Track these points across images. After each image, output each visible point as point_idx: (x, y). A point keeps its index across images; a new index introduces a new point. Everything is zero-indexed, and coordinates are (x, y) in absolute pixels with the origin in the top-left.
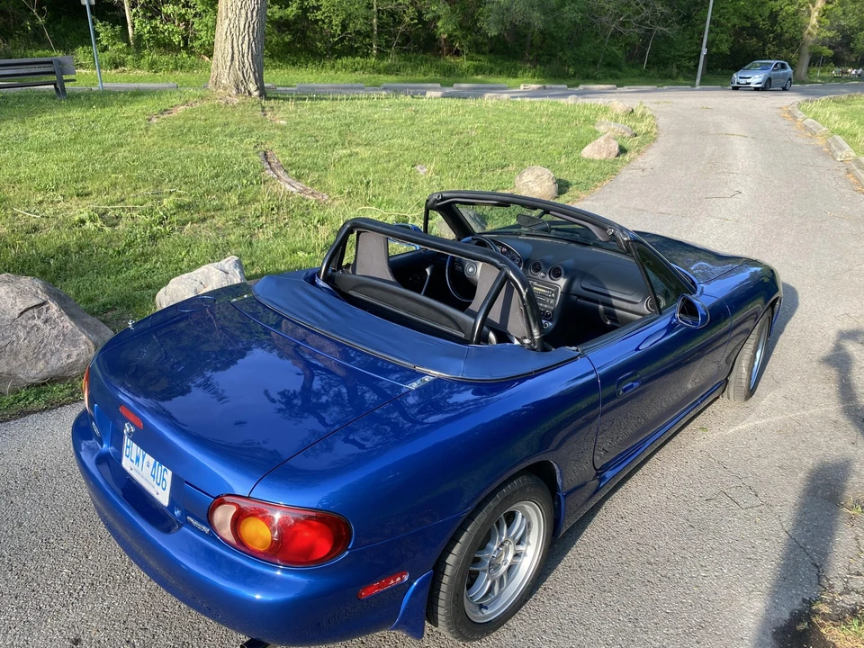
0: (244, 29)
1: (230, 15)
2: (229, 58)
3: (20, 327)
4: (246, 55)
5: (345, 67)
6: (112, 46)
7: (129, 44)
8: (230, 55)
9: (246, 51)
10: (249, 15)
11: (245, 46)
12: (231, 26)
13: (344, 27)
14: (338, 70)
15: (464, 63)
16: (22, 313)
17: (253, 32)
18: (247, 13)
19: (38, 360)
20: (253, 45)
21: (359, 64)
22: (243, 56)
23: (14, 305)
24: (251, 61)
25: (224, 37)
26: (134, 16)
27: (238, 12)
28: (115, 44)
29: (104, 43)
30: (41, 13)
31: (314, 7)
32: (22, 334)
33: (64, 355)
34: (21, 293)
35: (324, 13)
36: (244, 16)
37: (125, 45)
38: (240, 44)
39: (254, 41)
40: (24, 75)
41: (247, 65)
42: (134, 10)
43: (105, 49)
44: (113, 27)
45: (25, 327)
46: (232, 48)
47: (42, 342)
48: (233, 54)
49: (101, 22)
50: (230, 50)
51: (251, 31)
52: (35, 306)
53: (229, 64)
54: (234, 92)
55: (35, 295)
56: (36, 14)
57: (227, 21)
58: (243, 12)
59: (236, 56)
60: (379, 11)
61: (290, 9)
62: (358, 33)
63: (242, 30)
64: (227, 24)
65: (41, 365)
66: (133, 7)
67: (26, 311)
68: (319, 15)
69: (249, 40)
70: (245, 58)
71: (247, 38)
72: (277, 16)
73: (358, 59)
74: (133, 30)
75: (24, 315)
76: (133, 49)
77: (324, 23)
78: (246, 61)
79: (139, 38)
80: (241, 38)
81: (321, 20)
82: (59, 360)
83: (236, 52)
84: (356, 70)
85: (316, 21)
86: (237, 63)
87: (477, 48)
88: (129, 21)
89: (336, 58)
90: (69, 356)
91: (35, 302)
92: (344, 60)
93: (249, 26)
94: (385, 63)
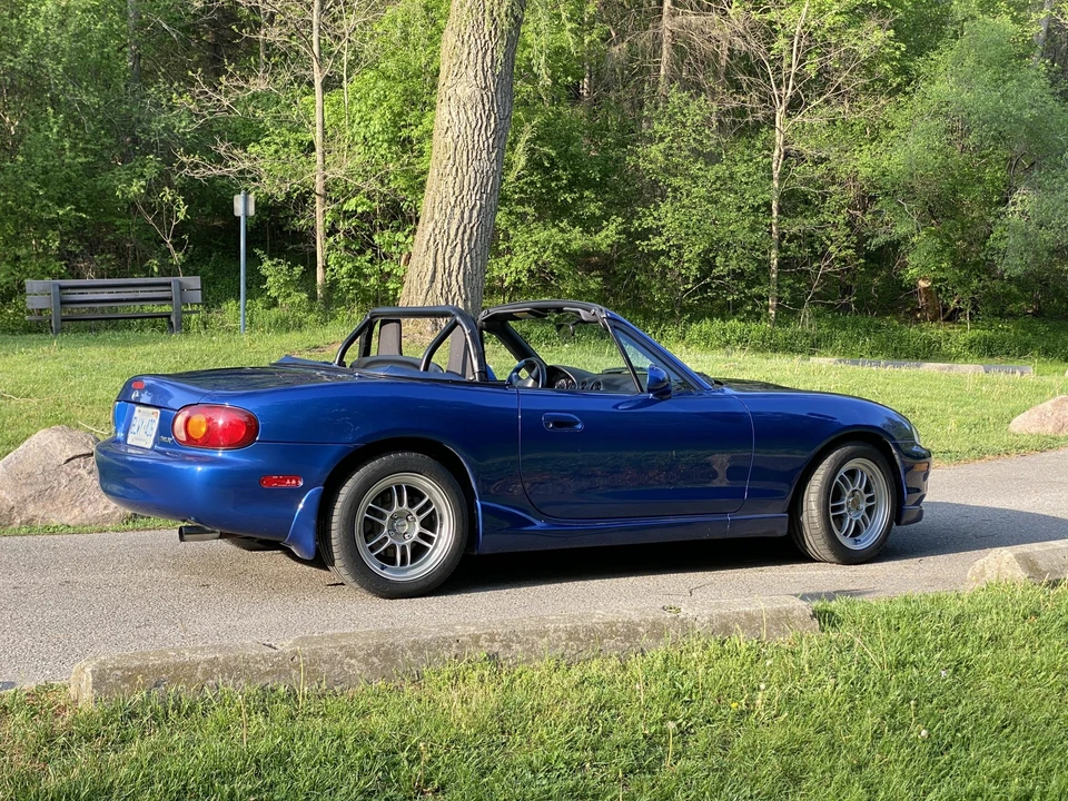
0: (456, 235)
1: (437, 216)
2: (428, 278)
3: (63, 474)
4: (454, 273)
5: (706, 337)
6: (285, 298)
7: (313, 297)
8: (430, 273)
9: (456, 268)
10: (466, 215)
11: (455, 261)
12: (437, 231)
13: (707, 264)
14: (692, 342)
15: (964, 333)
16: (68, 460)
17: (470, 240)
18: (463, 213)
19: (74, 506)
20: (468, 259)
21: (734, 332)
22: (450, 275)
23: (62, 451)
24: (461, 283)
25: (425, 247)
26: (329, 250)
27: (448, 211)
28: (289, 295)
29: (273, 292)
30: (178, 246)
31: (649, 230)
32: (63, 481)
33: (101, 506)
34: (72, 441)
35: (668, 240)
36: (458, 216)
37: (304, 296)
38: (447, 257)
39: (470, 250)
40: (128, 300)
41: (455, 289)
42: (331, 239)
43: (274, 303)
44: (291, 267)
45: (68, 475)
46: (435, 263)
47: (82, 491)
48: (435, 272)
49: (271, 259)
50: (431, 266)
51: (466, 238)
52: (83, 455)
53: (426, 286)
54: (429, 328)
55: (86, 445)
56: (171, 246)
57: (432, 225)
58: (457, 211)
59: (439, 275)
60: (782, 236)
61: (603, 234)
62: (738, 275)
63: (452, 236)
64: (430, 229)
65: (76, 511)
66: (329, 235)
67: (73, 458)
68: (657, 243)
69: (463, 251)
70: (453, 278)
71: (458, 249)
72: (575, 246)
73: (733, 323)
74: (325, 272)
75: (70, 463)
76: (319, 304)
77: (670, 258)
78: (454, 282)
79: (332, 286)
80: (449, 248)
81: (662, 252)
82: (95, 510)
83: (440, 270)
84: (728, 342)
85: (656, 255)
86: (440, 286)
87: (993, 306)
88: (319, 259)
89: (690, 321)
90: (105, 508)
91: (85, 451)
92: (705, 325)
93: (464, 232)
94: (789, 331)
